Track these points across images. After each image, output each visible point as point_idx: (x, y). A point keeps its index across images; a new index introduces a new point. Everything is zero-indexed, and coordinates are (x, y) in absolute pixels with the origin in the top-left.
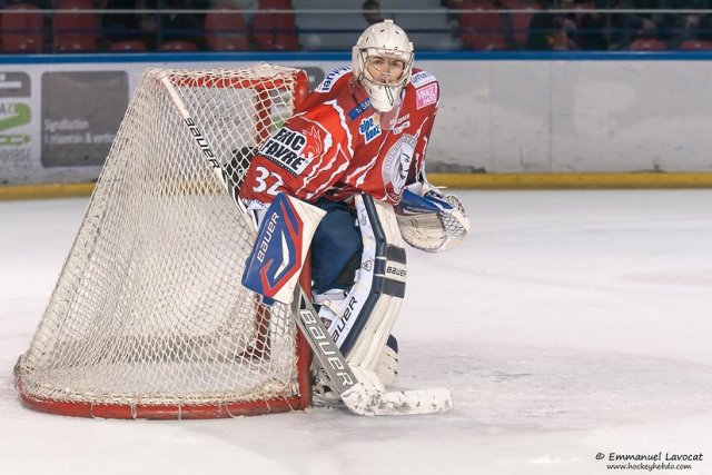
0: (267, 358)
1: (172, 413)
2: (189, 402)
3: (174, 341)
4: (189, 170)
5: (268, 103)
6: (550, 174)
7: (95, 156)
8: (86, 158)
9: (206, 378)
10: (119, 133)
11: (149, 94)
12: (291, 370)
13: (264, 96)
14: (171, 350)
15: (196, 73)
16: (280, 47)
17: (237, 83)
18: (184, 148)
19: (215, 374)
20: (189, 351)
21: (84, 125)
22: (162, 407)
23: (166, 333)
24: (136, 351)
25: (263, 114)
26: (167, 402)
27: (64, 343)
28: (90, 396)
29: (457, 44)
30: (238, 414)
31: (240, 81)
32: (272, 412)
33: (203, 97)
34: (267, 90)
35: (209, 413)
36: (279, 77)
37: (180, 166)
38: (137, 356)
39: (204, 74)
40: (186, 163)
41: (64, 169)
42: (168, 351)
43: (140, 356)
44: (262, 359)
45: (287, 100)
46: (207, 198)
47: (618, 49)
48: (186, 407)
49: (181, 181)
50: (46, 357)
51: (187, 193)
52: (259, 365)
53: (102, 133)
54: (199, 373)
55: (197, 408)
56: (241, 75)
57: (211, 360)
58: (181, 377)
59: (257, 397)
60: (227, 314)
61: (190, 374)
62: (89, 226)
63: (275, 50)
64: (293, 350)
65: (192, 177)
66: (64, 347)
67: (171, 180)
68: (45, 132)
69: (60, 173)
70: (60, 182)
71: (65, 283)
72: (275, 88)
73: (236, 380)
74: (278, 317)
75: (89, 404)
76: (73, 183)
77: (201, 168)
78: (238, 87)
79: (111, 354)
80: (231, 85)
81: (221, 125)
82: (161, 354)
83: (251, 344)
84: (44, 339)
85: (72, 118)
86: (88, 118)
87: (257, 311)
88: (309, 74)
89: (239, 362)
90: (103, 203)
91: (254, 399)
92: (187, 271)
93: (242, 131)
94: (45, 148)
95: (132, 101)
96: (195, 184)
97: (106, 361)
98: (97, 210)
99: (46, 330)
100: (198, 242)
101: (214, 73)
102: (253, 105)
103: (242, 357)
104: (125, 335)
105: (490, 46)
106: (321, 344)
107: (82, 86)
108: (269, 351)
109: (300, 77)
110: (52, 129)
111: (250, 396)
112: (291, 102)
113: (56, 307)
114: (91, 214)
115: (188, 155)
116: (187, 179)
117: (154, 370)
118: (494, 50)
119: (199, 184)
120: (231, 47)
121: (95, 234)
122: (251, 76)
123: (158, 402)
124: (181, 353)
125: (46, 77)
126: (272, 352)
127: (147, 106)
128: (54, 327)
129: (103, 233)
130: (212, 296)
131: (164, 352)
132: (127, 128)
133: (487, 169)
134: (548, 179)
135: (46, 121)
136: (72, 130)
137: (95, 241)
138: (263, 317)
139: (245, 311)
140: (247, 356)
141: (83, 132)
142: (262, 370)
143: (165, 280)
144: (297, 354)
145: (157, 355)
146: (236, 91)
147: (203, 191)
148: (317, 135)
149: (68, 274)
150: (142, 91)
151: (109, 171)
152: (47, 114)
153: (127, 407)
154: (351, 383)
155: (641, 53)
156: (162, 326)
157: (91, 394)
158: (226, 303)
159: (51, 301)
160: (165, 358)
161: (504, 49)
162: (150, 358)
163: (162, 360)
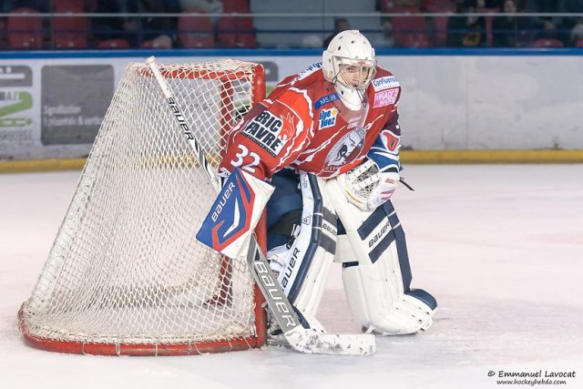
0: (229, 304)
1: (150, 350)
2: (164, 341)
3: (152, 290)
4: (164, 148)
5: (231, 92)
6: (467, 151)
7: (87, 136)
8: (79, 137)
9: (178, 321)
10: (107, 116)
11: (132, 85)
12: (249, 315)
13: (228, 85)
14: (149, 297)
15: (171, 67)
16: (240, 45)
17: (205, 75)
18: (161, 129)
19: (186, 318)
20: (164, 299)
21: (77, 110)
22: (142, 346)
23: (145, 283)
24: (120, 298)
25: (227, 101)
26: (145, 341)
27: (60, 292)
28: (82, 337)
29: (389, 42)
30: (204, 352)
31: (208, 73)
32: (233, 350)
33: (177, 87)
34: (230, 81)
35: (180, 350)
36: (241, 70)
37: (157, 144)
38: (121, 303)
39: (177, 67)
40: (162, 142)
41: (60, 147)
42: (146, 299)
43: (124, 303)
44: (225, 305)
45: (246, 89)
46: (180, 171)
47: (523, 46)
48: (162, 346)
49: (158, 157)
50: (45, 304)
51: (163, 167)
52: (223, 311)
53: (92, 116)
54: (172, 317)
55: (170, 346)
56: (209, 68)
57: (182, 306)
58: (158, 320)
59: (221, 337)
60: (196, 268)
61: (165, 318)
62: (81, 195)
63: (237, 47)
64: (252, 298)
65: (168, 153)
66: (60, 295)
67: (150, 155)
68: (44, 116)
69: (57, 150)
70: (57, 158)
71: (61, 241)
72: (237, 79)
73: (203, 324)
74: (239, 270)
75: (81, 343)
76: (68, 158)
77: (175, 146)
78: (206, 78)
79: (99, 301)
80: (201, 76)
81: (191, 110)
82: (141, 301)
83: (216, 293)
84: (43, 288)
85: (66, 105)
86: (81, 104)
87: (221, 266)
88: (266, 68)
89: (206, 308)
90: (93, 175)
91: (219, 339)
92: (163, 232)
93: (209, 115)
94: (44, 129)
95: (117, 90)
96: (170, 159)
97: (95, 307)
98: (87, 181)
99: (44, 281)
100: (172, 207)
101: (186, 66)
102: (219, 93)
103: (209, 304)
104: (110, 285)
105: (417, 44)
106: (270, 291)
107: (77, 77)
108: (231, 299)
109: (258, 70)
110: (51, 114)
111: (215, 336)
112: (250, 91)
113: (53, 262)
114: (82, 185)
115: (164, 134)
116: (163, 155)
117: (135, 315)
118: (419, 47)
119: (173, 160)
120: (200, 45)
121: (86, 201)
122: (216, 69)
123: (138, 341)
124: (157, 300)
125: (45, 70)
126: (234, 300)
127: (130, 94)
128: (51, 278)
129: (92, 200)
130: (184, 252)
131: (143, 299)
132: (113, 113)
133: (414, 147)
134: (465, 155)
135: (45, 107)
136: (68, 114)
137: (86, 207)
138: (226, 270)
139: (212, 265)
140: (213, 303)
141: (76, 116)
142: (225, 315)
143: (144, 239)
144: (255, 301)
145: (137, 302)
146: (205, 82)
147: (177, 166)
148: (291, 121)
149: (63, 235)
150: (126, 81)
151: (98, 148)
152: (46, 101)
153: (112, 346)
154: (294, 324)
155: (543, 50)
156: (142, 277)
157: (82, 334)
158: (195, 259)
159: (49, 257)
160: (144, 305)
161: (429, 47)
162: (132, 304)
163: (141, 306)
